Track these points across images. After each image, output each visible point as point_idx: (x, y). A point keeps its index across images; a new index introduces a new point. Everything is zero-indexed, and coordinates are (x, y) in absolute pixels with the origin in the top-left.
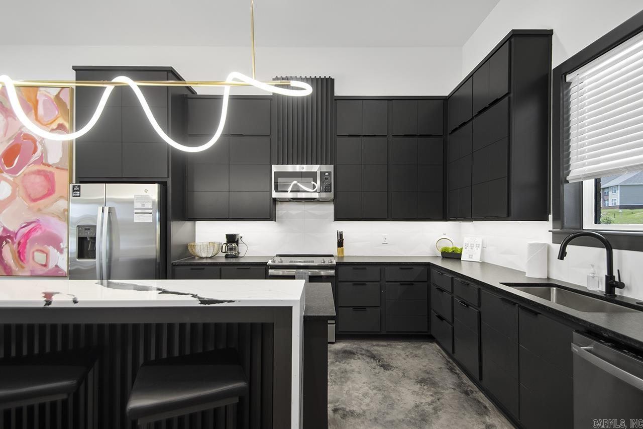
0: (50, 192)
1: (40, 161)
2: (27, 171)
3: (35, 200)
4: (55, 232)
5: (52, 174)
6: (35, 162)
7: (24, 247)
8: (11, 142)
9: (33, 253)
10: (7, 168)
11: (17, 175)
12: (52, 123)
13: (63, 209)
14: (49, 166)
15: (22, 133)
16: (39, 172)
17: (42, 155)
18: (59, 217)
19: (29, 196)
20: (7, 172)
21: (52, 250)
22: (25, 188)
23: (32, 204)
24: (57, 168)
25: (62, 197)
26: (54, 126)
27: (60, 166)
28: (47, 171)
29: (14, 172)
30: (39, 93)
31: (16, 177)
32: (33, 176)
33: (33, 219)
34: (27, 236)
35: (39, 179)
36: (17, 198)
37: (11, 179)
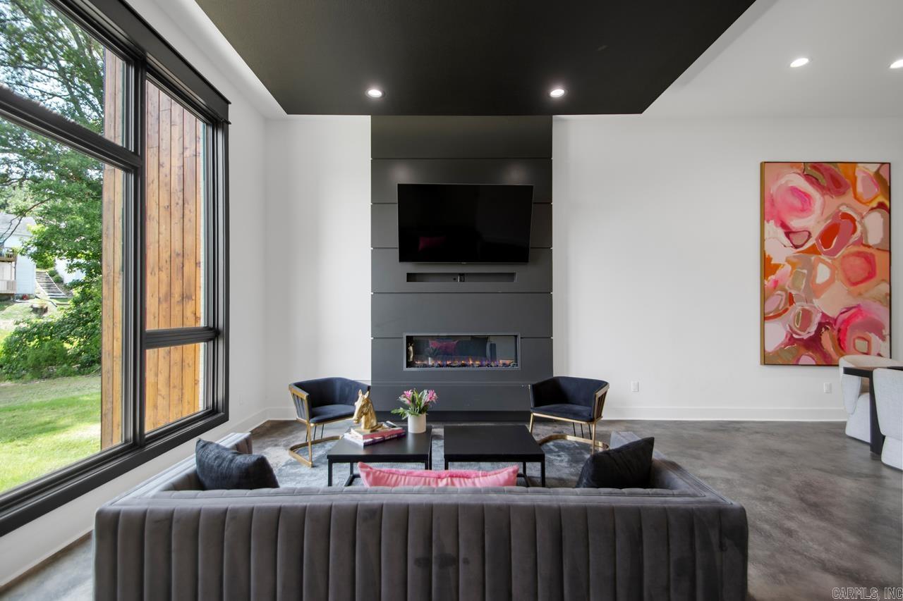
0: (871, 275)
1: (860, 242)
2: (847, 252)
3: (855, 284)
4: (876, 318)
5: (873, 255)
6: (855, 244)
7: (845, 334)
8: (829, 221)
9: (854, 340)
10: (825, 250)
11: (836, 257)
12: (872, 201)
13: (884, 294)
14: (869, 247)
15: (840, 211)
16: (858, 254)
17: (861, 236)
18: (880, 301)
19: (849, 280)
20: (825, 253)
21: (874, 338)
22: (844, 271)
23: (852, 288)
24: (878, 249)
25: (883, 280)
26: (874, 204)
27: (880, 248)
28: (867, 253)
29: (832, 254)
30: (857, 169)
31: (835, 259)
32: (852, 259)
33: (854, 303)
34: (847, 322)
35: (858, 262)
36: (836, 281)
37: (830, 261)
